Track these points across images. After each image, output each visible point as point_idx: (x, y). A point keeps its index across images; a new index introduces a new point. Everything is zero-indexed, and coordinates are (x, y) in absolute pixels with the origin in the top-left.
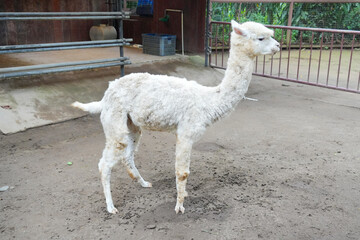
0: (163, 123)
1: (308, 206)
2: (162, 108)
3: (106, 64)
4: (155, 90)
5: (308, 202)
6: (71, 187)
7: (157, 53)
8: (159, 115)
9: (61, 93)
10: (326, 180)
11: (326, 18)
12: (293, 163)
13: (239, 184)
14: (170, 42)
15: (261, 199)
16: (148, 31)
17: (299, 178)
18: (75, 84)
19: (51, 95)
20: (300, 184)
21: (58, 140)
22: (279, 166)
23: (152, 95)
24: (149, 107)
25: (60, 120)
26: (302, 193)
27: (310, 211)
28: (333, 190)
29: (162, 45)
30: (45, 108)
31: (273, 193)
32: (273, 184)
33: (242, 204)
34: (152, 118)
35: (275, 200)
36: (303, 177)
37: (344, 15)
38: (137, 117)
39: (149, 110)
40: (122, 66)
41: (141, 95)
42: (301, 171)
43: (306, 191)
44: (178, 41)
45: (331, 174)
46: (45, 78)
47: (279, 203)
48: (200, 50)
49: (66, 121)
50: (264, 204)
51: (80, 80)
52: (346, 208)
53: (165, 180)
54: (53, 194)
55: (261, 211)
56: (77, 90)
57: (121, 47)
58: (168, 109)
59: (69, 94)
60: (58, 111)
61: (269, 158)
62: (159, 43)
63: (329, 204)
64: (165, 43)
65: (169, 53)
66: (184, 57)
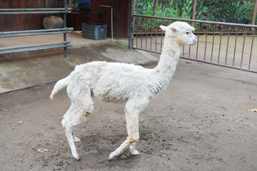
0: (119, 98)
1: (196, 157)
2: (118, 86)
3: (53, 47)
4: (112, 73)
5: (196, 154)
6: (21, 141)
7: (93, 38)
8: (116, 92)
9: (19, 68)
10: (211, 137)
11: (221, 12)
12: (188, 124)
13: (146, 140)
14: (102, 30)
15: (162, 151)
16: (87, 21)
17: (191, 135)
18: (29, 61)
19: (11, 70)
20: (191, 140)
21: (14, 104)
22: (178, 126)
23: (111, 77)
24: (108, 86)
25: (16, 89)
26: (193, 147)
27: (197, 161)
28: (216, 145)
29: (96, 32)
30: (6, 80)
31: (171, 147)
32: (171, 140)
33: (147, 155)
34: (111, 94)
35: (172, 152)
36: (195, 135)
37: (235, 10)
38: (98, 93)
39: (109, 88)
40: (65, 48)
41: (102, 77)
42: (194, 130)
43: (195, 145)
44: (109, 29)
45: (215, 132)
46: (7, 57)
47: (175, 154)
48: (125, 36)
49: (21, 90)
50: (163, 156)
51: (33, 58)
52: (225, 159)
53: (91, 136)
54: (7, 146)
55: (161, 160)
56: (30, 66)
57: (65, 34)
58: (123, 87)
59: (24, 69)
60: (15, 82)
61: (171, 119)
62: (94, 30)
63: (213, 155)
64: (99, 30)
65: (101, 37)
66: (113, 40)
